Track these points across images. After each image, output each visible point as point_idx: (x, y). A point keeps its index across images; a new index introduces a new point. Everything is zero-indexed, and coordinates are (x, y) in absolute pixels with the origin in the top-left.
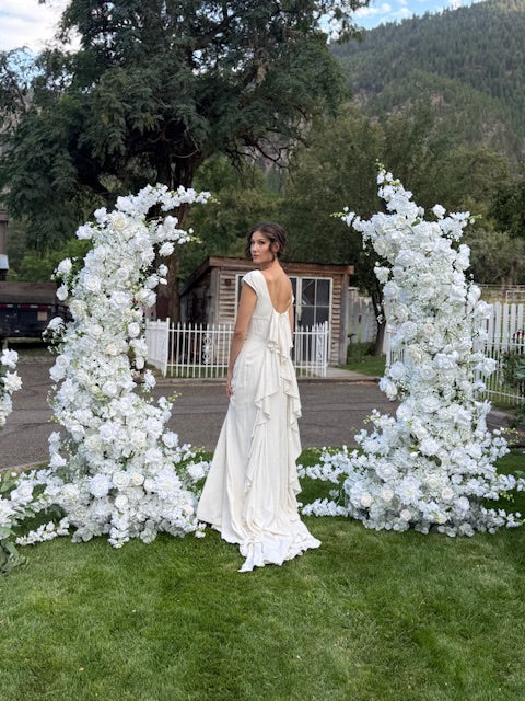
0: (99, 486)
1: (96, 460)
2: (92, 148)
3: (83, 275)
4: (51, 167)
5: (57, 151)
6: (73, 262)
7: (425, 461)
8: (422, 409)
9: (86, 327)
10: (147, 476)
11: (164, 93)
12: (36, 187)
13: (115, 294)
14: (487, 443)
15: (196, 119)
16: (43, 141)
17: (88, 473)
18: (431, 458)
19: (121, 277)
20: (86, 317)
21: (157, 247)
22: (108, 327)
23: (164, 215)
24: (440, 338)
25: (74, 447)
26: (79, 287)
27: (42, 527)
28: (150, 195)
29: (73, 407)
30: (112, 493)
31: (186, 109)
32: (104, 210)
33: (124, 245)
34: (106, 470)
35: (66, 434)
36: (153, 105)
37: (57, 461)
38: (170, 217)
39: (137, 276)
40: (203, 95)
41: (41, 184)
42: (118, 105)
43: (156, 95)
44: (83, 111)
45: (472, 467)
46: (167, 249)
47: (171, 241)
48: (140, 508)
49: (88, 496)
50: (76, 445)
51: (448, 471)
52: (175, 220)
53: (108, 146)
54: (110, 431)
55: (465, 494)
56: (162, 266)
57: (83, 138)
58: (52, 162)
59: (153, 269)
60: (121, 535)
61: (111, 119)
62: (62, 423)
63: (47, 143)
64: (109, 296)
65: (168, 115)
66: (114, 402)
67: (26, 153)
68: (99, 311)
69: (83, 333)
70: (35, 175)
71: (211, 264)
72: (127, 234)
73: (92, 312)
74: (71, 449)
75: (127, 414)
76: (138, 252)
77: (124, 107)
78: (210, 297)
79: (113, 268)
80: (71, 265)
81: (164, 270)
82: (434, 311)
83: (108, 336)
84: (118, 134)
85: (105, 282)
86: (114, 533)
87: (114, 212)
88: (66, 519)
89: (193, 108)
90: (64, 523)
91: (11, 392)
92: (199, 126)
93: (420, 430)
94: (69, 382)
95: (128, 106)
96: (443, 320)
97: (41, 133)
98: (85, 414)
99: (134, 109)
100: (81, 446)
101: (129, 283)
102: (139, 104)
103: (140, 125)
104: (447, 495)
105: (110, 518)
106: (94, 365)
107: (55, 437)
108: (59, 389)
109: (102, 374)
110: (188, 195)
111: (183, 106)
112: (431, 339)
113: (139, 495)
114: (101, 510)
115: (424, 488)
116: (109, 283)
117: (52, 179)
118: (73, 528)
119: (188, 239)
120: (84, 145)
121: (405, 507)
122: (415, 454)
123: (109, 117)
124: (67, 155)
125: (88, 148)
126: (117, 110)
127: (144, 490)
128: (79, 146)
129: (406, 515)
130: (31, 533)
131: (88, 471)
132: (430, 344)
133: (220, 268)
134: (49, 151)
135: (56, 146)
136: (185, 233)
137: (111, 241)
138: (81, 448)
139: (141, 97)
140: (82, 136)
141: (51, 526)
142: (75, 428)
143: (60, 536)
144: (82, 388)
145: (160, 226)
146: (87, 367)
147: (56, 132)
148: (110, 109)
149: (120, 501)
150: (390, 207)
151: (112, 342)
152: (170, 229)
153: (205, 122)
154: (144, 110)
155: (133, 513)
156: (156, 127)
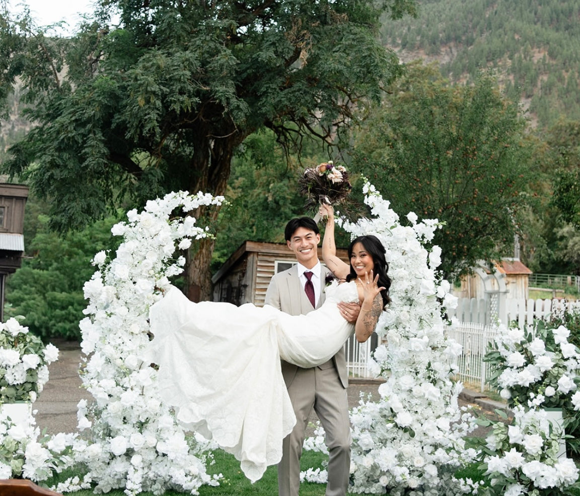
0: (118, 445)
1: (116, 424)
2: (126, 128)
3: (114, 263)
4: (82, 147)
5: (90, 132)
6: (107, 253)
7: (401, 432)
8: (401, 387)
9: (114, 309)
10: (160, 439)
11: (203, 75)
12: (66, 166)
13: (140, 281)
14: (456, 418)
15: (234, 101)
16: (76, 120)
17: (110, 436)
18: (405, 430)
19: (146, 266)
20: (115, 299)
21: (177, 242)
22: (132, 309)
23: (184, 215)
24: (415, 323)
25: (98, 414)
26: (110, 275)
27: (69, 480)
28: (172, 200)
29: (99, 376)
30: (129, 453)
31: (225, 90)
32: (135, 210)
33: (150, 240)
34: (124, 433)
35: (92, 401)
36: (190, 88)
37: (84, 423)
38: (189, 217)
39: (160, 265)
40: (244, 75)
41: (71, 165)
42: (155, 88)
43: (195, 78)
44: (119, 92)
45: (438, 437)
46: (186, 244)
47: (189, 238)
48: (153, 468)
49: (108, 455)
50: (101, 412)
51: (421, 442)
52: (193, 220)
53: (143, 126)
54: (129, 398)
55: (434, 463)
56: (181, 257)
57: (117, 119)
58: (84, 142)
59: (173, 260)
60: (135, 487)
61: (148, 101)
62: (89, 389)
63: (79, 123)
64: (134, 283)
65: (205, 97)
66: (134, 374)
67: (58, 132)
68: (126, 295)
69: (111, 314)
70: (66, 155)
71: (247, 249)
72: (153, 232)
73: (120, 296)
74: (96, 414)
75: (145, 384)
76: (161, 246)
77: (161, 90)
78: (245, 286)
79: (140, 258)
80: (105, 256)
81: (182, 261)
82: (410, 302)
83: (131, 316)
84: (153, 115)
85: (133, 271)
86: (129, 485)
87: (143, 212)
88: (89, 474)
89: (232, 90)
90: (87, 478)
91: (50, 363)
92: (238, 107)
93: (397, 405)
94: (97, 354)
95: (165, 89)
96: (418, 308)
97: (74, 113)
98: (109, 384)
99: (172, 92)
100: (104, 412)
101: (152, 272)
102: (177, 87)
103: (177, 107)
104: (419, 463)
105: (127, 473)
106: (120, 341)
107: (83, 403)
108: (88, 361)
109: (125, 349)
110: (205, 199)
111: (222, 89)
112: (408, 325)
113: (152, 456)
114: (119, 467)
115: (400, 457)
116: (135, 271)
117: (82, 159)
118: (94, 484)
119: (204, 235)
120: (118, 125)
121: (383, 473)
122: (390, 425)
123: (145, 99)
124: (99, 135)
125: (123, 128)
126: (154, 93)
127: (157, 452)
128: (113, 126)
129: (384, 481)
130: (60, 484)
131: (109, 433)
132: (407, 329)
133: (257, 253)
134: (82, 131)
135: (89, 126)
136: (202, 230)
137: (139, 237)
138: (104, 415)
139: (179, 80)
140: (117, 116)
141: (76, 480)
142: (100, 396)
143: (83, 490)
144: (108, 361)
145: (181, 225)
146: (113, 343)
147: (90, 112)
148: (147, 92)
149: (136, 459)
150: (374, 212)
151: (135, 322)
152: (189, 227)
153: (243, 105)
154: (181, 92)
155: (146, 470)
156: (193, 109)
